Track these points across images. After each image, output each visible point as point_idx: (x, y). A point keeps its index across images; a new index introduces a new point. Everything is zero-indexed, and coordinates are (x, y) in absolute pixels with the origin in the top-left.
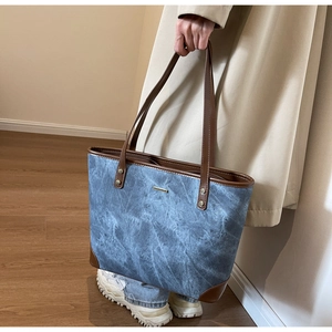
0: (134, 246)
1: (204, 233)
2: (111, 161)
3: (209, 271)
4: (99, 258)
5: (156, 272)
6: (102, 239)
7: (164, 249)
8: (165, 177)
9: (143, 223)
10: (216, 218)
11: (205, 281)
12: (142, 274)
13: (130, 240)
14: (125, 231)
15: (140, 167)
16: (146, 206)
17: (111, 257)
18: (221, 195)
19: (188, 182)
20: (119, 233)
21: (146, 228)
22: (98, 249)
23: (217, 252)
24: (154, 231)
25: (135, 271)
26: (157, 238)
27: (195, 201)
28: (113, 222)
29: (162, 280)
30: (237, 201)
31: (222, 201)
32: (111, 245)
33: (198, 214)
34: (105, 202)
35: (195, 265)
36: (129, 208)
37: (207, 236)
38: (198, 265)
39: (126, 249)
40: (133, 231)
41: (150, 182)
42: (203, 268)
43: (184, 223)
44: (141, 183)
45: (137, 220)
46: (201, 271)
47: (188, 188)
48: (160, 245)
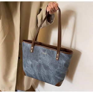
0: (36, 70)
1: (58, 67)
2: (29, 44)
3: (59, 78)
4: (26, 73)
5: (43, 77)
6: (27, 67)
7: (45, 71)
8: (46, 50)
9: (39, 63)
10: (62, 63)
11: (57, 80)
12: (39, 78)
13: (35, 68)
14: (34, 65)
15: (38, 46)
16: (40, 58)
17: (29, 73)
18: (63, 56)
19: (53, 52)
20: (32, 66)
21: (40, 65)
22: (25, 70)
23: (62, 73)
24: (42, 66)
25: (37, 77)
26: (43, 68)
27: (55, 58)
28: (30, 63)
29: (45, 80)
30: (68, 58)
31: (63, 58)
32: (29, 69)
33: (56, 61)
34: (28, 57)
35: (55, 76)
36: (35, 59)
37: (59, 68)
38: (56, 76)
39: (34, 71)
40: (36, 66)
41: (41, 51)
42: (57, 77)
43: (52, 64)
44: (38, 52)
45: (37, 62)
46: (56, 78)
47: (53, 54)
48: (44, 70)
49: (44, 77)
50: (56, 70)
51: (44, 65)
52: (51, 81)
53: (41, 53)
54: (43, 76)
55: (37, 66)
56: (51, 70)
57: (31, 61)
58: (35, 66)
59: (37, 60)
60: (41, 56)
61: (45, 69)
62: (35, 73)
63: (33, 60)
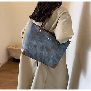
49: (44, 58)
50: (56, 52)
51: (46, 47)
52: (50, 62)
53: (46, 37)
54: (44, 56)
55: (41, 47)
56: (52, 52)
57: (36, 42)
58: (38, 46)
59: (41, 42)
60: (45, 40)
61: (47, 51)
62: (36, 53)
63: (38, 41)
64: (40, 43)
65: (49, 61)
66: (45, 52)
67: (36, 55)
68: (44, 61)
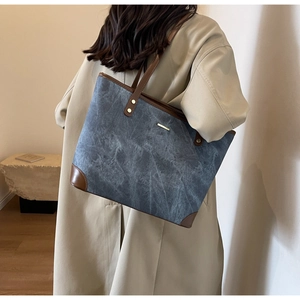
49: (155, 196)
50: (194, 172)
51: (157, 157)
52: (174, 208)
53: (153, 122)
54: (153, 190)
55: (139, 158)
56: (178, 172)
57: (123, 141)
58: (131, 156)
59: (140, 142)
60: (152, 133)
61: (160, 169)
62: (127, 182)
63: (128, 137)
64: (136, 145)
65: (170, 204)
66: (157, 176)
67: (125, 188)
68: (154, 204)
